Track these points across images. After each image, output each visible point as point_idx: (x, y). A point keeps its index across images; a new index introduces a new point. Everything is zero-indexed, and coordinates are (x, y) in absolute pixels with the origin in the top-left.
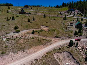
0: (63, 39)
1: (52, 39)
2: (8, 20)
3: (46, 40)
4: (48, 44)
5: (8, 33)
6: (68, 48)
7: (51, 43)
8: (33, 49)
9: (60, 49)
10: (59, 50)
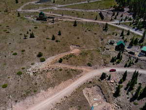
0: (96, 68)
1: (83, 69)
2: (25, 38)
3: (76, 71)
4: (78, 76)
5: (32, 64)
6: (99, 81)
7: (81, 74)
8: (63, 84)
9: (90, 82)
10: (89, 84)
